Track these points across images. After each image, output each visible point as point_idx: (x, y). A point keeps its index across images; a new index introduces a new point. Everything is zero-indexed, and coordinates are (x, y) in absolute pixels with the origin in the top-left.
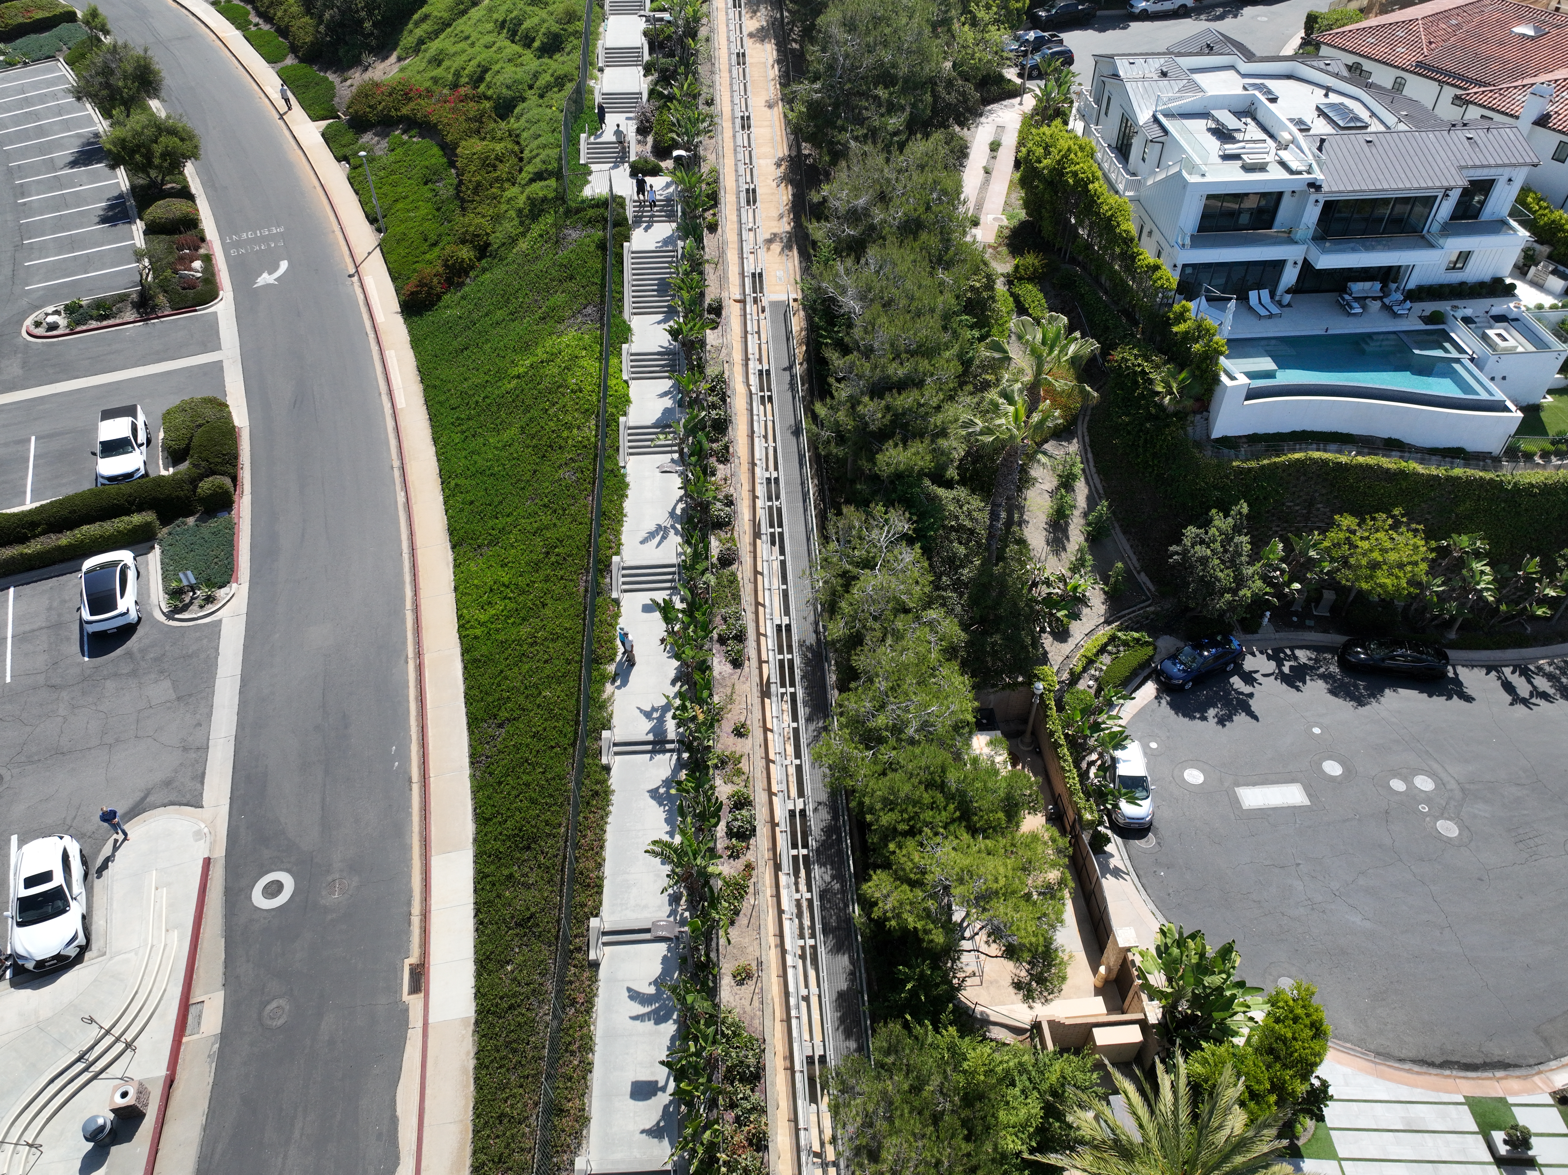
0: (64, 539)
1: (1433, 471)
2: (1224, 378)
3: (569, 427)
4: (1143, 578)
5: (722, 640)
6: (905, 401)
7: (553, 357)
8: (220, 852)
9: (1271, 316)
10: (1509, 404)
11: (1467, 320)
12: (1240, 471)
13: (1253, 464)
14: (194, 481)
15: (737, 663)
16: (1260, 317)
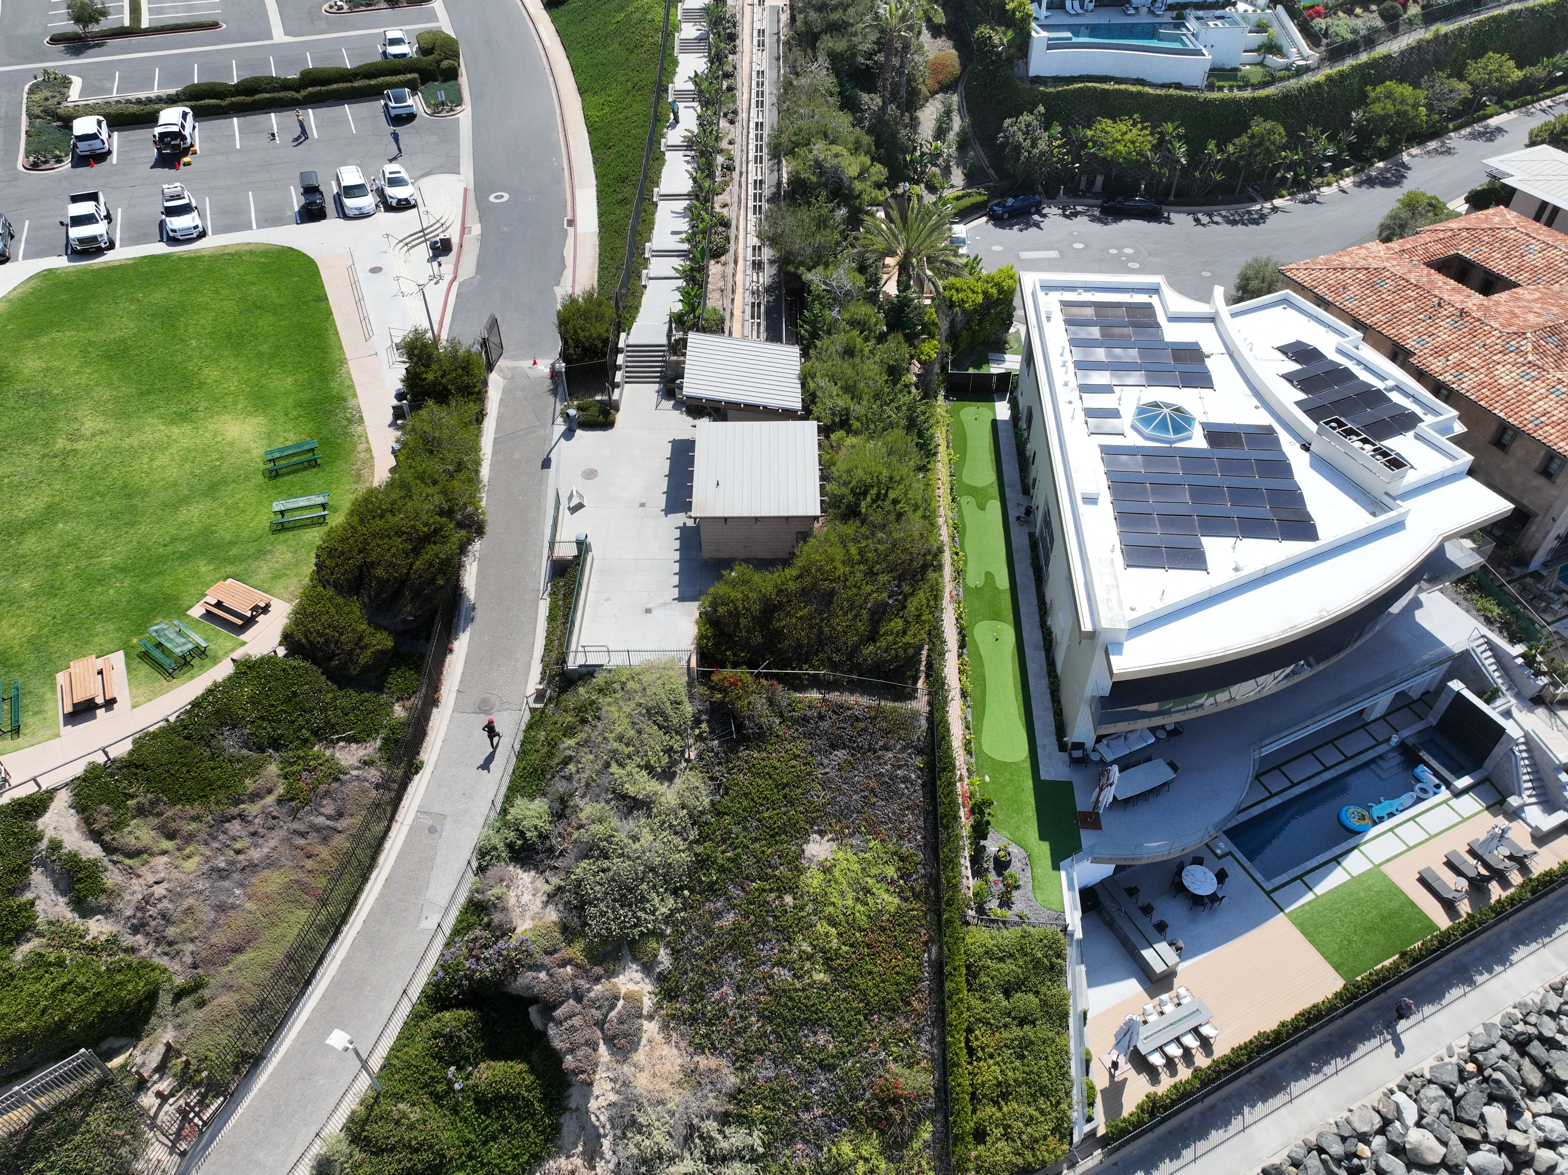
0: (373, 82)
1: (1159, 92)
2: (1033, 34)
3: (646, 36)
4: (991, 171)
5: (725, 115)
6: (835, 16)
7: (637, 9)
8: (471, 186)
9: (1078, 15)
10: (1204, 51)
11: (1198, 18)
12: (1044, 94)
13: (1052, 90)
14: (438, 62)
15: (732, 122)
16: (1071, 15)
